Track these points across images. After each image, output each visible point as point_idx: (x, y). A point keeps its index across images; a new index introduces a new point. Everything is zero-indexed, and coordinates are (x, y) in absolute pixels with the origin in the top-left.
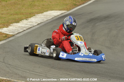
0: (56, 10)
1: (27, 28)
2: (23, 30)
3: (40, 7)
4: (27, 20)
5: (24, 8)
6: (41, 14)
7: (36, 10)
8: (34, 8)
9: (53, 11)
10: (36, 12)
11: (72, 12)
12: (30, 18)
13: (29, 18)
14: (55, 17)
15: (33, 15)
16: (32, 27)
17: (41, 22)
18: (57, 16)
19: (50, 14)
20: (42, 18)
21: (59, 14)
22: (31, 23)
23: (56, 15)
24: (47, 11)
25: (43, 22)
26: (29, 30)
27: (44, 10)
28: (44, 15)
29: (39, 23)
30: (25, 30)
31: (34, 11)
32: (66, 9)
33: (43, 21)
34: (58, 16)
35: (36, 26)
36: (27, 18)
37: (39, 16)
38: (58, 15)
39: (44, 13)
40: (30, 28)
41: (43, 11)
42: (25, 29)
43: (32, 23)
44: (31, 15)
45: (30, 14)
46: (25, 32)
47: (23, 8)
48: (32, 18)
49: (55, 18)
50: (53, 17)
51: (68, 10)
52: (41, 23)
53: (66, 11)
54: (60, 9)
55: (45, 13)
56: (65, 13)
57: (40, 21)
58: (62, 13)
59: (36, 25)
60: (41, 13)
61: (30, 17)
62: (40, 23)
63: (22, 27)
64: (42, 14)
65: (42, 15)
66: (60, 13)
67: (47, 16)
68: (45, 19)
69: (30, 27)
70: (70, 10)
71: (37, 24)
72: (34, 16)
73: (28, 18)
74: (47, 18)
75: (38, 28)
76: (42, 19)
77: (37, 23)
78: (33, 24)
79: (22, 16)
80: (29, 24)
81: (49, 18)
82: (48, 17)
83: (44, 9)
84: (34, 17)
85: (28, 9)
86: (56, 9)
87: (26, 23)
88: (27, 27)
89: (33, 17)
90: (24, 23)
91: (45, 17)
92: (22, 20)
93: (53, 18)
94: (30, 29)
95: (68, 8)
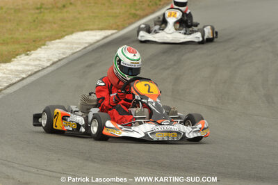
0: (92, 30)
1: (30, 73)
2: (19, 79)
3: (55, 26)
4: (27, 55)
5: (21, 29)
6: (58, 41)
7: (48, 31)
8: (42, 28)
9: (86, 32)
10: (47, 37)
11: (127, 33)
12: (34, 50)
13: (32, 52)
14: (91, 45)
15: (40, 43)
16: (39, 71)
17: (60, 58)
18: (95, 43)
19: (79, 39)
20: (62, 48)
21: (98, 38)
22: (37, 62)
23: (92, 41)
24: (72, 33)
25: (64, 58)
26: (33, 78)
27: (64, 31)
28: (67, 43)
29: (56, 60)
30: (23, 79)
31: (42, 34)
32: (114, 26)
33: (64, 56)
34: (98, 44)
35: (47, 67)
36: (27, 51)
37: (55, 46)
38: (98, 41)
39: (66, 37)
40: (36, 72)
41: (64, 33)
42: (24, 76)
43: (40, 60)
44: (37, 43)
45: (34, 41)
46: (24, 81)
47: (18, 30)
48: (39, 49)
49: (90, 48)
50: (87, 45)
51: (119, 28)
52: (60, 60)
53: (114, 31)
54: (100, 26)
55: (68, 38)
56: (112, 34)
57: (58, 55)
58: (106, 35)
59: (48, 65)
60: (59, 38)
61: (35, 48)
62: (57, 62)
63: (17, 71)
64: (62, 40)
65: (60, 42)
66: (102, 37)
67: (72, 43)
68: (69, 52)
69: (36, 70)
70: (124, 28)
71: (51, 62)
72: (44, 45)
73: (30, 51)
74: (72, 49)
75: (53, 72)
76: (62, 50)
77: (50, 60)
78: (41, 63)
79: (17, 46)
80: (32, 63)
81: (78, 48)
82: (75, 46)
83: (66, 29)
84: (43, 47)
85: (30, 30)
86: (91, 27)
87: (25, 62)
88: (29, 70)
89: (40, 47)
90: (22, 62)
91: (68, 45)
92: (18, 57)
93: (85, 48)
94: (35, 75)
95: (119, 24)
